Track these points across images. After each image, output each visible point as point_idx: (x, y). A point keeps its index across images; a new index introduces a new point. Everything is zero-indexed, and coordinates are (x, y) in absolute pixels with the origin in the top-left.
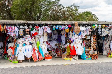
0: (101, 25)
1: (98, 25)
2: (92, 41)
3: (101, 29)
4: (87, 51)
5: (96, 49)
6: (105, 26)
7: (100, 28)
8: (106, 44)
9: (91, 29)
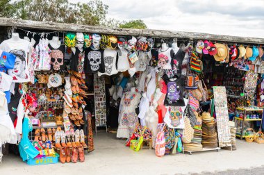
0: (100, 34)
1: (87, 37)
2: (68, 92)
3: (101, 50)
4: (46, 129)
5: (82, 122)
6: (114, 40)
7: (96, 46)
8: (128, 103)
9: (62, 48)
